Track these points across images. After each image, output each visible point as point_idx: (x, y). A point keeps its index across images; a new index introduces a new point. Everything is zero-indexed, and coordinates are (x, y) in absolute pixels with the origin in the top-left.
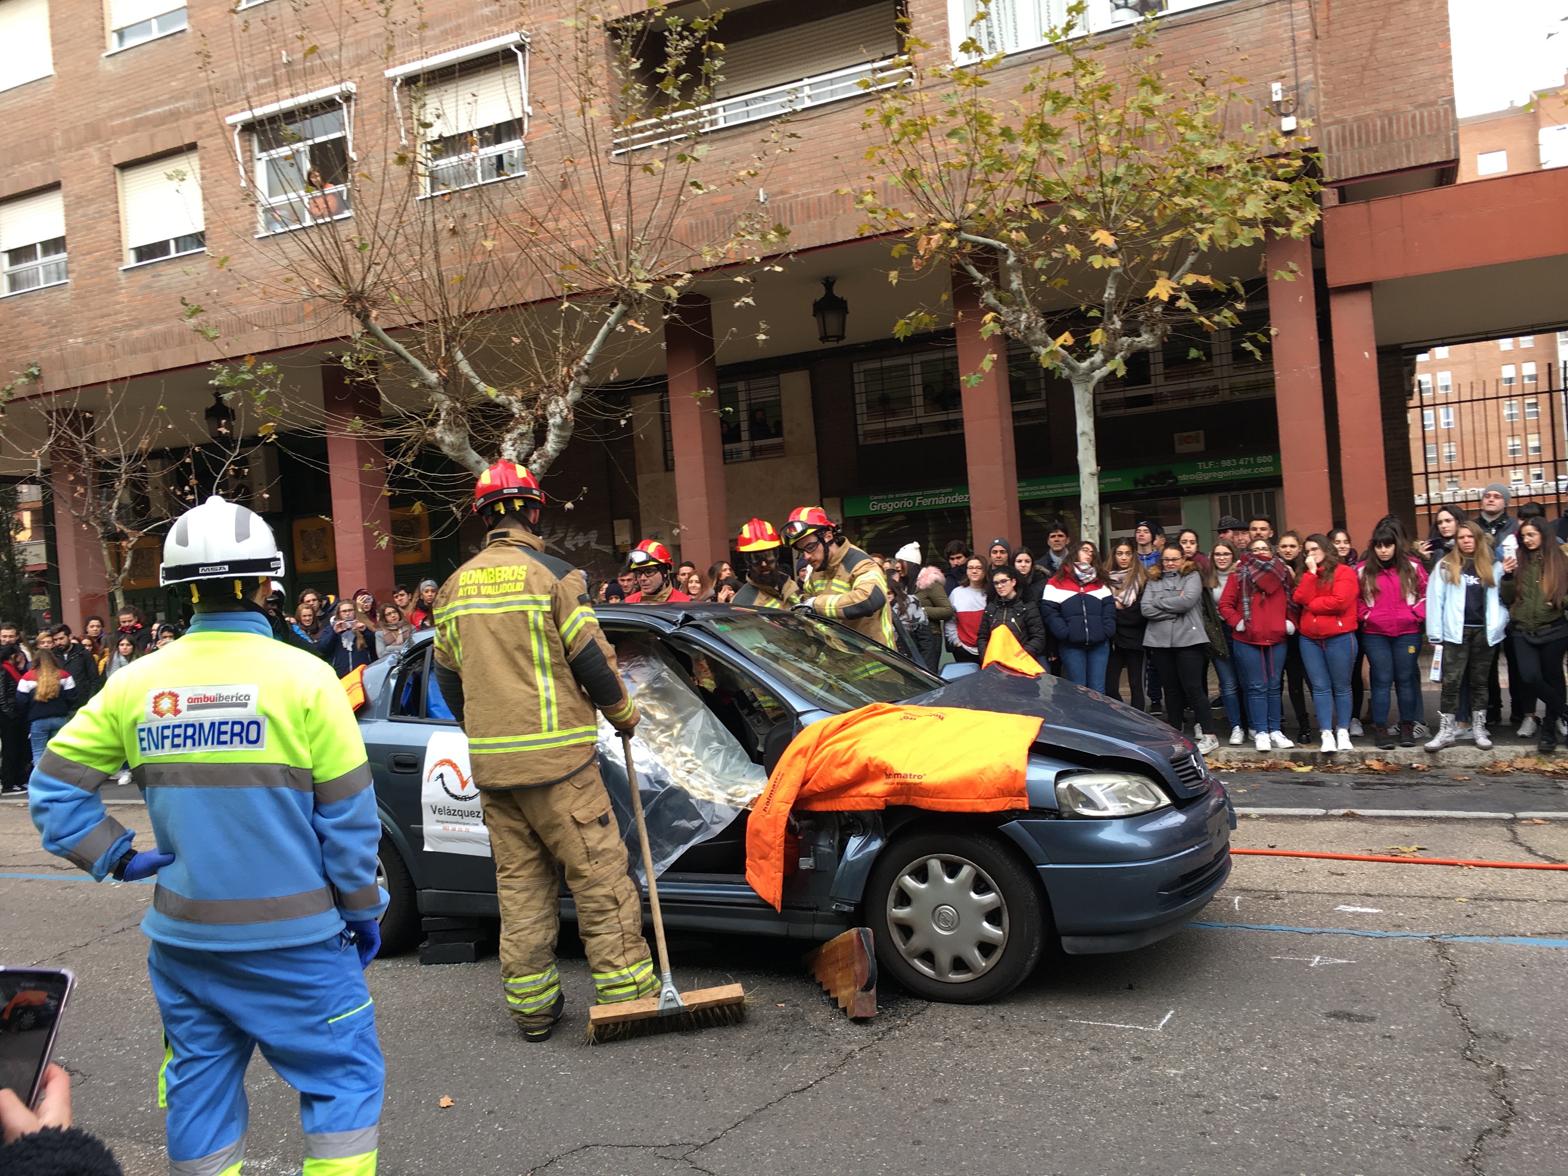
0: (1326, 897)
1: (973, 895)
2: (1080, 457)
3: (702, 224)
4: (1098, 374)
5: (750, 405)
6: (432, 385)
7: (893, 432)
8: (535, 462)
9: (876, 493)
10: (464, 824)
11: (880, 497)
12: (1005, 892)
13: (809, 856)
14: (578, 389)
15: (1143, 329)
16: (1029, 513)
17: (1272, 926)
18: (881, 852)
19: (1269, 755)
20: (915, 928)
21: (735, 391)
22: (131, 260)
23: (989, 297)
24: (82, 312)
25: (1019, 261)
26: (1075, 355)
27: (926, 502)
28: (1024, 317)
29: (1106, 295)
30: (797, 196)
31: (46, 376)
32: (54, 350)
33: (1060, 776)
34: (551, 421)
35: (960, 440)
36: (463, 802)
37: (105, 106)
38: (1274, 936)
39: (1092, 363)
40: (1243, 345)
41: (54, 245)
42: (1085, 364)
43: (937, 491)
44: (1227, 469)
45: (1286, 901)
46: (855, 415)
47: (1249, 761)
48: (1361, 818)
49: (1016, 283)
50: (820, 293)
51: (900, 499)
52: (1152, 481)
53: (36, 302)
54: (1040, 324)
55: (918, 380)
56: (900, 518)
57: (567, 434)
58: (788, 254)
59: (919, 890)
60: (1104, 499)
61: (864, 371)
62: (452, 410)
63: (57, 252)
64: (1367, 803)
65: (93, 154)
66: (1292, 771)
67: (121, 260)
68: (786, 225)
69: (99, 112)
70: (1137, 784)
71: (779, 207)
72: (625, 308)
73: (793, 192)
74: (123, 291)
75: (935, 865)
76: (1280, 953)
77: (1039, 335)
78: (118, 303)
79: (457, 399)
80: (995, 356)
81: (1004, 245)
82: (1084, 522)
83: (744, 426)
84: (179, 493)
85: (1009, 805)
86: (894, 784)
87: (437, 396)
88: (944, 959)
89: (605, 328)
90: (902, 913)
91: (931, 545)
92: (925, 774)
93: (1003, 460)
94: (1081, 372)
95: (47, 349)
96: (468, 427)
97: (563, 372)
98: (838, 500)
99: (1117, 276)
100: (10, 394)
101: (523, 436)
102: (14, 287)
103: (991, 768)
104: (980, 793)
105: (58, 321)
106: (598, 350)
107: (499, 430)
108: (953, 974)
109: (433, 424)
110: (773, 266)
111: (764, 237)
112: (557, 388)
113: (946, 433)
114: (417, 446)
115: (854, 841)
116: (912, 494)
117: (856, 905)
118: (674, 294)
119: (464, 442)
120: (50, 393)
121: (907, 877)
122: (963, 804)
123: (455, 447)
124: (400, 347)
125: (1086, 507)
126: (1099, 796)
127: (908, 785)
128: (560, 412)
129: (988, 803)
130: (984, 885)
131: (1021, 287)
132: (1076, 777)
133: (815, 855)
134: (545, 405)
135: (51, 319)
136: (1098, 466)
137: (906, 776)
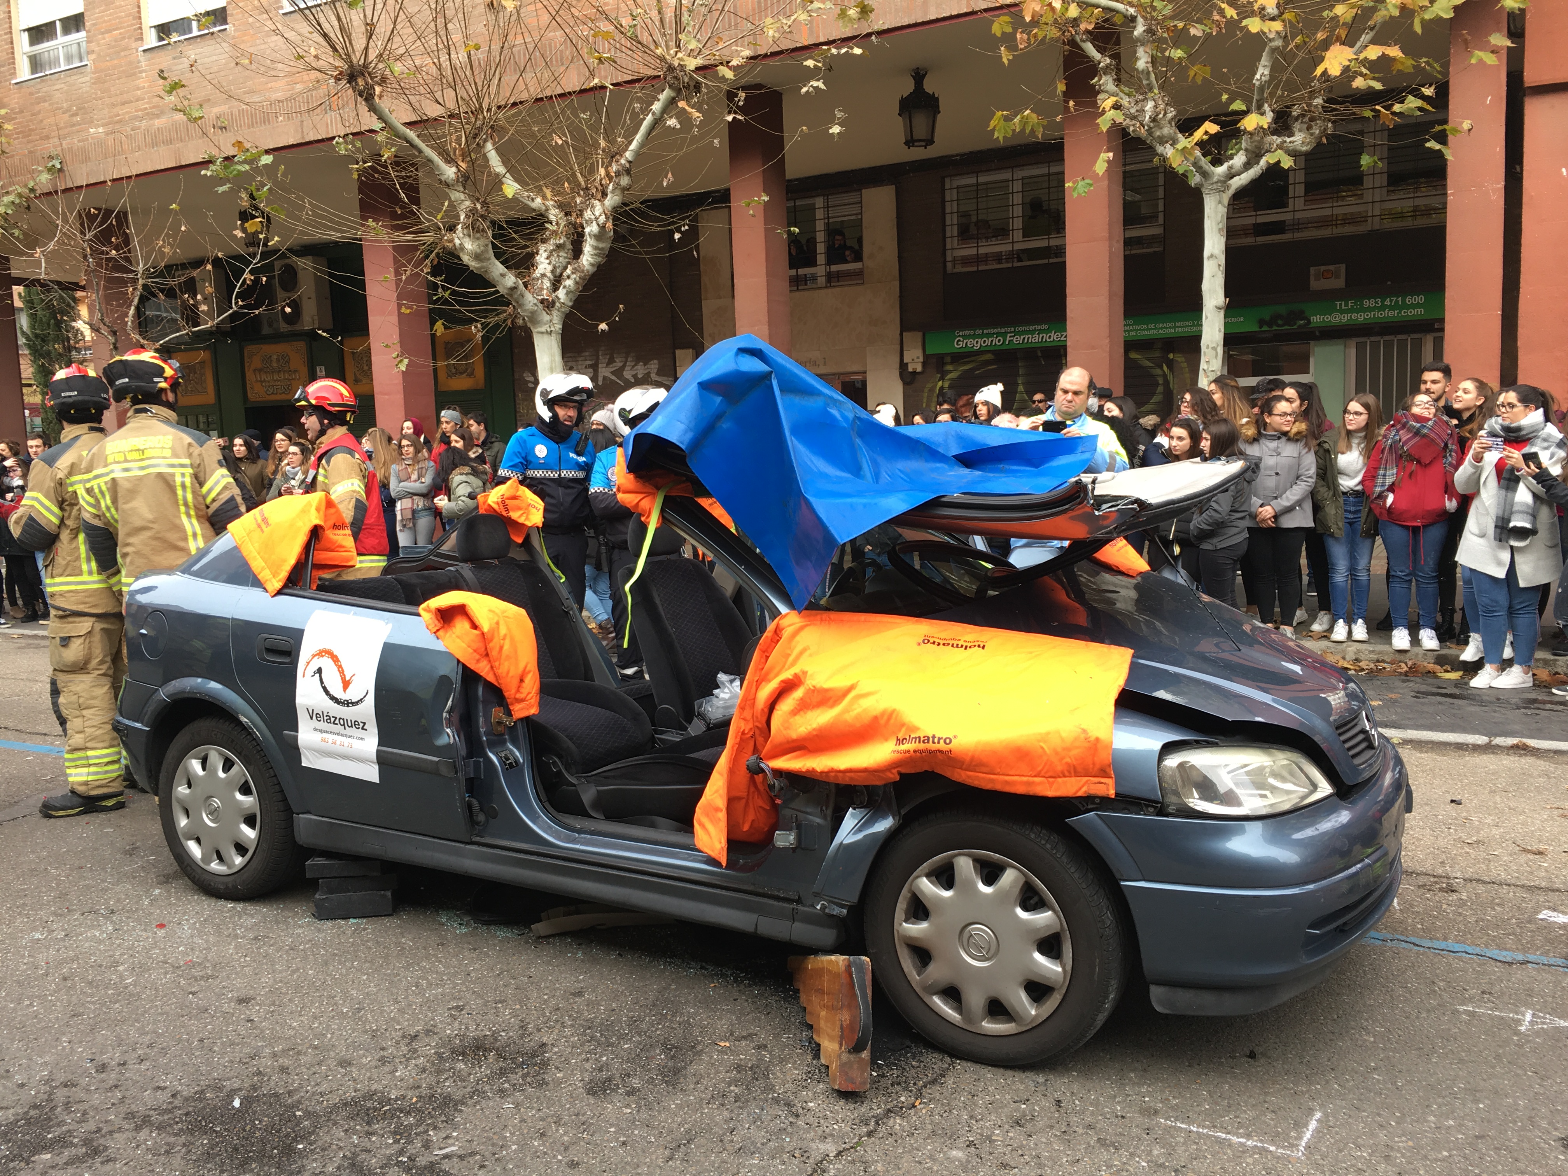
0: (1520, 893)
1: (1019, 912)
2: (1206, 286)
4: (1238, 182)
5: (827, 225)
6: (449, 181)
7: (986, 258)
8: (568, 277)
9: (962, 327)
10: (347, 736)
11: (967, 333)
12: (1067, 910)
13: (790, 830)
14: (618, 192)
15: (1297, 126)
16: (1133, 355)
17: (1451, 944)
18: (892, 836)
19: (1408, 655)
20: (934, 953)
21: (813, 208)
22: (151, 39)
23: (1107, 82)
24: (102, 98)
25: (1150, 31)
26: (1209, 158)
27: (1018, 340)
28: (1150, 105)
29: (1258, 76)
31: (69, 168)
32: (76, 141)
33: (1169, 748)
34: (587, 230)
35: (1060, 269)
36: (345, 709)
38: (1456, 964)
39: (1230, 168)
40: (1428, 145)
41: (74, 23)
42: (1221, 170)
43: (1031, 328)
44: (1370, 310)
45: (1464, 896)
46: (944, 238)
47: (1383, 661)
48: (1536, 753)
49: (1143, 62)
50: (908, 87)
51: (989, 335)
52: (1280, 322)
53: (56, 87)
54: (1170, 115)
55: (1018, 199)
56: (987, 357)
57: (606, 245)
58: (869, 35)
59: (942, 899)
60: (1230, 340)
61: (958, 187)
62: (472, 211)
63: (78, 31)
64: (1540, 730)
66: (1437, 677)
67: (142, 39)
70: (1285, 762)
72: (673, 94)
74: (144, 75)
75: (964, 865)
76: (1471, 999)
77: (1168, 130)
78: (138, 89)
79: (478, 200)
80: (1111, 155)
81: (1132, 11)
82: (1203, 365)
83: (821, 248)
84: (191, 302)
85: (1084, 789)
86: (909, 751)
87: (457, 195)
88: (976, 999)
89: (649, 118)
90: (916, 929)
91: (1021, 388)
92: (955, 737)
93: (1110, 291)
94: (1215, 179)
95: (68, 140)
96: (490, 233)
97: (602, 171)
98: (920, 334)
99: (1274, 50)
100: (32, 190)
101: (559, 247)
102: (34, 70)
103: (1058, 732)
104: (1039, 769)
105: (79, 109)
106: (642, 145)
107: (532, 239)
108: (988, 1022)
109: (452, 229)
110: (852, 48)
111: (843, 14)
112: (594, 191)
113: (1045, 261)
114: (433, 254)
115: (852, 815)
116: (1003, 330)
117: (850, 909)
118: (729, 74)
119: (487, 251)
120: (71, 189)
121: (925, 879)
122: (1013, 783)
123: (477, 257)
124: (411, 134)
125: (1208, 347)
126: (1224, 781)
127: (931, 752)
128: (597, 219)
129: (1051, 784)
130: (1036, 899)
131: (1150, 65)
132: (1192, 752)
133: (799, 827)
134: (581, 211)
135: (71, 106)
136: (1226, 297)
137: (927, 739)
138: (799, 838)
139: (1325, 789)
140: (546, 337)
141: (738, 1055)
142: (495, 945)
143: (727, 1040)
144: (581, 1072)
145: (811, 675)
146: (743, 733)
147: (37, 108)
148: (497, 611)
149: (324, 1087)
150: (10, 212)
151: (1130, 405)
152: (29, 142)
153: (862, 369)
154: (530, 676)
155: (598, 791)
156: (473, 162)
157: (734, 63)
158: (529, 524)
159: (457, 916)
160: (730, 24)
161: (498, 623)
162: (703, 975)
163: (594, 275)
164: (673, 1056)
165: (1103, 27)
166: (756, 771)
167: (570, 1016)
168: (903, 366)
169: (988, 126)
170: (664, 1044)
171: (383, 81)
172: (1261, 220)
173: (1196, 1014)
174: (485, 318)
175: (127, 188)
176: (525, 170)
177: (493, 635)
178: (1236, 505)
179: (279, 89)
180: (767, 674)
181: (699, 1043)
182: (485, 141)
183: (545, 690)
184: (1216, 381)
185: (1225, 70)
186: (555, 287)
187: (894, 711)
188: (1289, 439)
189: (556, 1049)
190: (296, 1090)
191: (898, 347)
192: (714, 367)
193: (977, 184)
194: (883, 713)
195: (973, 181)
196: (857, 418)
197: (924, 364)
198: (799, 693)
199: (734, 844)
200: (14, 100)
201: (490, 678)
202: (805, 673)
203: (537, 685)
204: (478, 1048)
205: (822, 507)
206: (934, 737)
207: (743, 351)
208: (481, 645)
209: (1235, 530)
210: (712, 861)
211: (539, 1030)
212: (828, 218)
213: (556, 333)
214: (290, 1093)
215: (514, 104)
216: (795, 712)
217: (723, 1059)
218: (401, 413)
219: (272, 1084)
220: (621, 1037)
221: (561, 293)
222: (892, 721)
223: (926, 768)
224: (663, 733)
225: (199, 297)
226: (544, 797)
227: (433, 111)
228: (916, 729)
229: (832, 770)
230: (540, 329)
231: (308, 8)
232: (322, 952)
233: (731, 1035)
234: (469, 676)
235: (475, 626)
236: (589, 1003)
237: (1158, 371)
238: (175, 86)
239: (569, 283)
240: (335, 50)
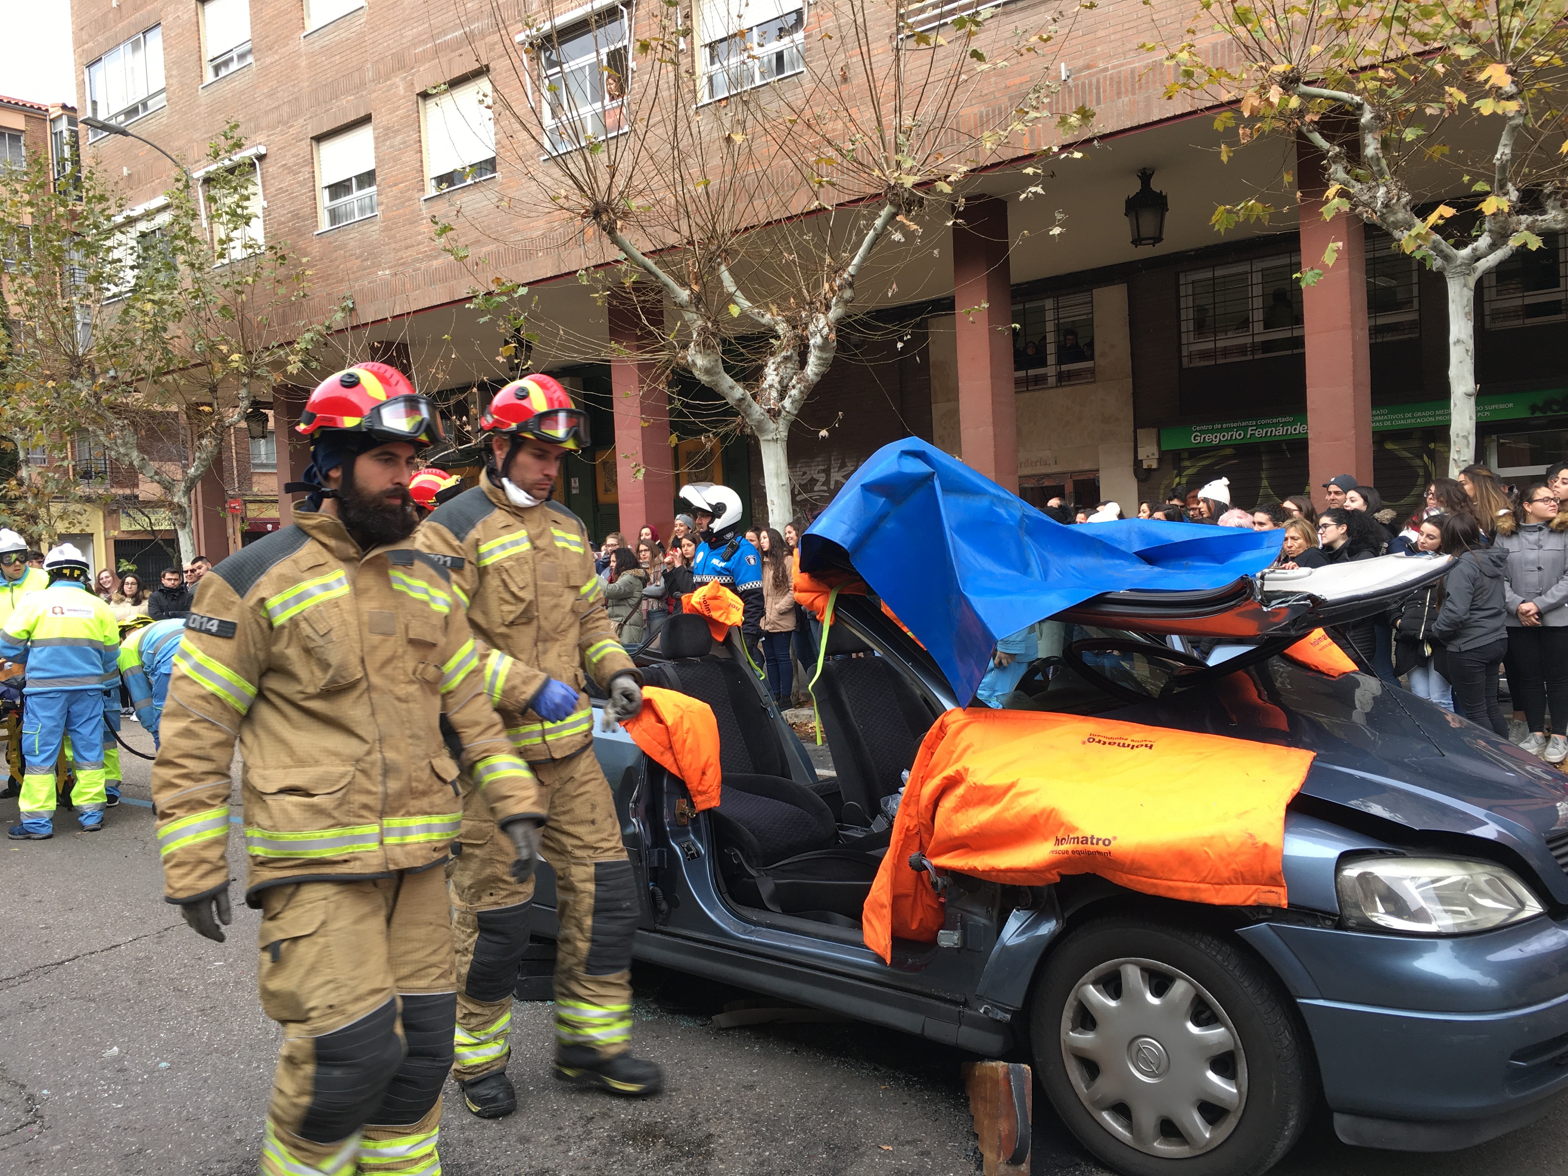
1: (1190, 1026)
2: (1453, 372)
3: (994, 111)
4: (1484, 264)
5: (1058, 325)
6: (684, 304)
7: (1226, 352)
8: (794, 387)
9: (1199, 422)
11: (1204, 427)
12: (1241, 1027)
13: (955, 929)
14: (841, 305)
15: (1550, 203)
16: (1389, 446)
18: (1055, 941)
20: (1102, 1067)
21: (1043, 310)
22: (431, 190)
23: (1338, 171)
24: (389, 244)
25: (1378, 117)
26: (1452, 241)
27: (1260, 433)
28: (1382, 190)
29: (1498, 156)
30: (1106, 70)
31: (359, 307)
32: (366, 283)
33: (1347, 858)
34: (812, 342)
35: (1299, 362)
37: (410, 34)
39: (1475, 250)
41: (367, 179)
42: (1465, 252)
43: (1274, 421)
46: (1179, 333)
49: (1371, 147)
50: (1134, 187)
51: (1228, 430)
53: (351, 236)
54: (1404, 200)
55: (1258, 290)
56: (1228, 451)
57: (829, 355)
58: (1090, 140)
59: (1107, 1007)
60: (1483, 430)
61: (1193, 282)
62: (704, 329)
63: (370, 185)
65: (399, 84)
67: (423, 190)
68: (1092, 106)
69: (404, 41)
70: (1487, 877)
71: (1083, 84)
72: (894, 210)
73: (1102, 65)
74: (422, 221)
75: (1132, 974)
77: (1402, 215)
78: (420, 234)
79: (709, 318)
80: (1341, 244)
81: (1357, 99)
82: (1453, 455)
84: (458, 423)
85: (1253, 898)
86: (1067, 852)
87: (689, 316)
88: (1147, 1119)
89: (871, 233)
90: (1083, 1039)
91: (1265, 483)
92: (1115, 838)
93: (1354, 381)
94: (1459, 262)
95: (360, 282)
96: (719, 349)
97: (826, 286)
98: (1155, 431)
99: (1515, 128)
100: (328, 328)
101: (787, 359)
102: (333, 222)
103: (1223, 837)
104: (1204, 874)
105: (369, 254)
106: (864, 259)
107: (760, 353)
108: (1160, 1144)
109: (685, 347)
110: (1072, 153)
111: (1063, 121)
112: (818, 304)
113: (1290, 352)
114: (668, 371)
115: (1015, 916)
116: (1244, 424)
117: (1014, 1014)
118: (947, 189)
119: (717, 366)
120: (358, 327)
121: (1091, 987)
122: (1177, 889)
123: (708, 371)
124: (649, 262)
125: (1458, 436)
126: (1414, 896)
127: (1090, 854)
128: (820, 331)
129: (1218, 891)
130: (1208, 1013)
131: (1379, 151)
132: (1374, 862)
133: (964, 928)
134: (807, 324)
135: (363, 252)
136: (1476, 383)
137: (1085, 840)
138: (964, 938)
139: (1533, 907)
140: (772, 444)
141: (900, 1160)
142: (677, 1034)
143: (891, 1144)
144: (743, 1164)
145: (974, 771)
146: (908, 829)
147: (335, 255)
148: (683, 706)
149: (502, 1161)
150: (309, 347)
151: (1374, 497)
152: (327, 285)
153: (1094, 468)
154: (712, 768)
155: (776, 884)
156: (704, 285)
157: (952, 179)
158: (729, 623)
159: (646, 1004)
160: (953, 141)
161: (682, 717)
162: (875, 1076)
163: (818, 384)
164: (835, 1156)
165: (1329, 117)
166: (919, 868)
167: (739, 1109)
168: (1137, 463)
169: (1210, 220)
170: (827, 1144)
171: (626, 215)
172: (1528, 301)
173: (1388, 1147)
174: (716, 428)
175: (407, 321)
176: (756, 290)
177: (677, 729)
178: (1479, 603)
179: (538, 228)
180: (932, 770)
181: (862, 1145)
182: (719, 264)
183: (726, 781)
184: (1465, 472)
185: (1461, 152)
186: (782, 396)
187: (1052, 810)
188: (1552, 531)
189: (722, 1141)
190: (477, 1163)
191: (1132, 444)
192: (877, 470)
193: (1214, 278)
194: (1043, 812)
195: (1209, 275)
196: (1024, 516)
197: (1160, 460)
198: (960, 790)
199: (898, 940)
200: (316, 249)
201: (674, 770)
202: (966, 770)
203: (719, 777)
204: (648, 1134)
205: (981, 604)
206: (1092, 838)
207: (906, 453)
208: (664, 738)
209: (1482, 631)
210: (880, 959)
211: (708, 1120)
212: (1058, 319)
213: (782, 440)
214: (471, 1165)
215: (746, 229)
216: (957, 809)
217: (884, 1163)
218: (643, 521)
219: (457, 1154)
220: (786, 1133)
221: (787, 403)
222: (1051, 820)
223: (1086, 870)
224: (848, 829)
225: (464, 418)
226: (724, 889)
227: (672, 239)
228: (1075, 829)
229: (993, 870)
230: (766, 437)
231: (559, 155)
232: (518, 1031)
233: (896, 1139)
234: (654, 769)
235: (660, 720)
236: (760, 1097)
237: (1418, 462)
238: (446, 229)
239: (794, 392)
240: (581, 189)
